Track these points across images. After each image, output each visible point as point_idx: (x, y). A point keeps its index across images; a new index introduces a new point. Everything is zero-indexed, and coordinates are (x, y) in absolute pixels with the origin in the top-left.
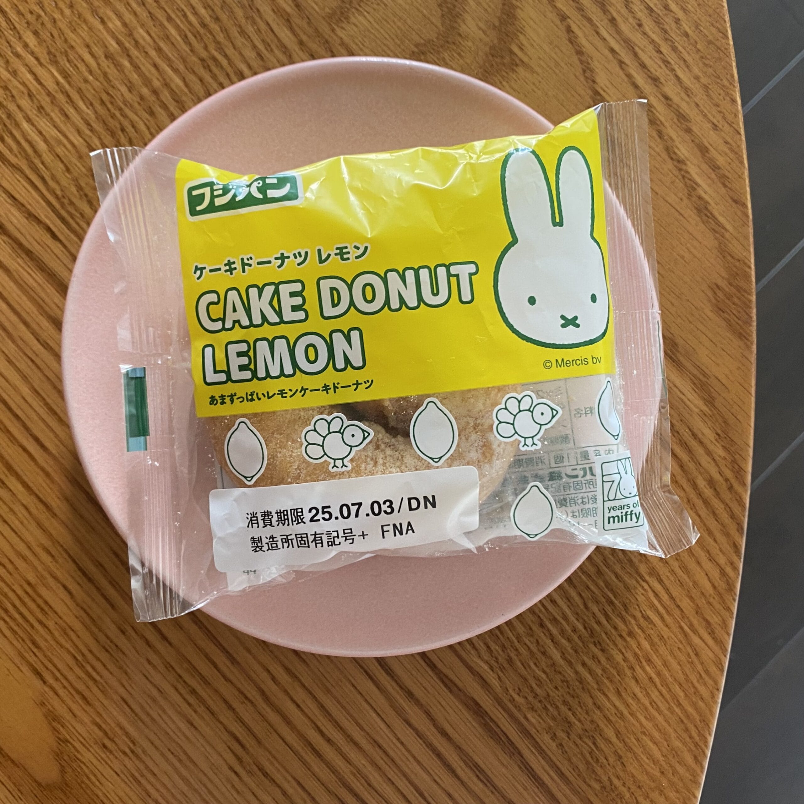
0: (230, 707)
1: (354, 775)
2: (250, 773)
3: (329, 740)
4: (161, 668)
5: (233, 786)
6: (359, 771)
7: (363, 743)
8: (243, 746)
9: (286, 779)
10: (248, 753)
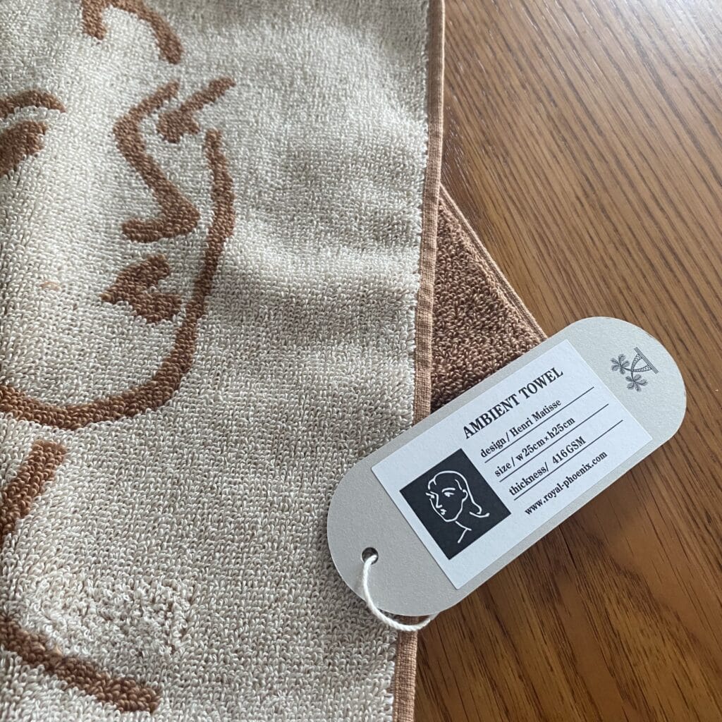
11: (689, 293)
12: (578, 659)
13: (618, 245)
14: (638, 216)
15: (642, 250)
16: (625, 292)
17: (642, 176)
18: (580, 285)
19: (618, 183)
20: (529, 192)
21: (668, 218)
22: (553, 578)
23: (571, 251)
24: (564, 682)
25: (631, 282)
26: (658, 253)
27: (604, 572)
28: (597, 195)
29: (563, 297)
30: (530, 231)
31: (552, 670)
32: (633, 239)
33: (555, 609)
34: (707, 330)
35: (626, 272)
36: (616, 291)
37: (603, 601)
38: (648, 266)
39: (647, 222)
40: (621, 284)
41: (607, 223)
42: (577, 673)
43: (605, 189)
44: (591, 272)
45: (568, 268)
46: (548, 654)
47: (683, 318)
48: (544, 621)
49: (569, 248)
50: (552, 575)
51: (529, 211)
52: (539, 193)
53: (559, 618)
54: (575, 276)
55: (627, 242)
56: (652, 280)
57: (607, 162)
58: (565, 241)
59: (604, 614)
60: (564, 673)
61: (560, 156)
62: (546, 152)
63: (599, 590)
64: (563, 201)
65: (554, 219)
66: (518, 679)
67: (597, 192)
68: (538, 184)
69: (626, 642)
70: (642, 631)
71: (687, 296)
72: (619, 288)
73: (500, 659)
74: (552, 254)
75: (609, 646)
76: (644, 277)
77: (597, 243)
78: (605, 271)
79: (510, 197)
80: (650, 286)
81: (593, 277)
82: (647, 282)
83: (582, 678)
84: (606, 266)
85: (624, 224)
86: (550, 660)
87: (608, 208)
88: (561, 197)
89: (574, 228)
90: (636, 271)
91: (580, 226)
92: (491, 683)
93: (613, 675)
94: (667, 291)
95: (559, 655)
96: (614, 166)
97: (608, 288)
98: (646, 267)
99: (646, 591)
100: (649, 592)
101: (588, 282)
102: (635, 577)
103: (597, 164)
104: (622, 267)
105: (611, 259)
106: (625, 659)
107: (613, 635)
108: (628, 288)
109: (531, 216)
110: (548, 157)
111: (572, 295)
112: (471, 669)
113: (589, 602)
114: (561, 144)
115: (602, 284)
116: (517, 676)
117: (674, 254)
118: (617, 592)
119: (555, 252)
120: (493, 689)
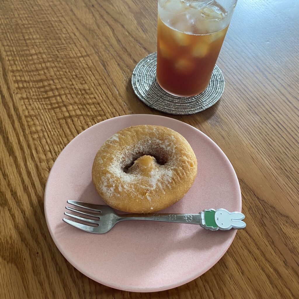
0: (249, 99)
1: (280, 120)
2: (252, 113)
3: (274, 111)
4: (233, 89)
5: (247, 114)
6: (281, 119)
7: (283, 114)
8: (252, 108)
9: (262, 116)
10: (252, 109)
11: (287, 134)
12: (274, 242)
13: (262, 123)
14: (267, 114)
15: (270, 124)
16: (267, 136)
17: (266, 103)
18: (253, 135)
19: (259, 105)
20: (232, 110)
21: (276, 114)
22: (262, 219)
23: (249, 126)
24: (272, 249)
25: (268, 133)
26: (275, 124)
27: (277, 216)
28: (253, 110)
29: (249, 139)
30: (235, 121)
31: (267, 246)
32: (266, 120)
33: (264, 228)
34: (295, 144)
35: (267, 130)
36: (264, 135)
37: (279, 225)
38: (273, 128)
39: (270, 115)
40: (266, 134)
41: (258, 117)
42: (275, 246)
43: (256, 108)
44: (255, 131)
45: (248, 130)
46: (265, 242)
47: (287, 142)
48: (262, 232)
49: (248, 125)
50: (261, 218)
51: (233, 116)
52: (235, 110)
53: (266, 231)
54: (251, 133)
55: (265, 121)
56: (275, 131)
57: (254, 100)
58: (246, 123)
59: (280, 228)
60: (271, 247)
61: (240, 99)
62: (235, 99)
63: (277, 221)
64: (243, 112)
65: (241, 117)
66: (257, 249)
67: (253, 108)
68: (235, 108)
69: (289, 236)
70: (293, 233)
71: (287, 135)
72: (265, 135)
73: (250, 244)
74: (243, 127)
75: (283, 238)
76: (272, 131)
77: (256, 122)
78: (260, 130)
79: (227, 112)
80: (275, 134)
81: (257, 132)
82: (273, 132)
83: (277, 248)
84: (260, 129)
85: (263, 117)
86: (266, 243)
87: (257, 113)
88: (242, 111)
89: (248, 119)
90: (270, 130)
91: (250, 118)
92: (249, 252)
93: (286, 246)
94: (280, 134)
95: (268, 241)
96: (257, 101)
97: (262, 135)
98: (272, 128)
99: (292, 221)
100: (293, 221)
101: (256, 134)
102: (287, 217)
103: (251, 101)
104: (265, 128)
105: (261, 127)
106: (289, 241)
107: (284, 234)
108: (268, 134)
109: (234, 117)
110: (236, 100)
111: (251, 138)
112: (242, 248)
113: (274, 225)
114: (239, 96)
115: (260, 134)
116: (256, 249)
117: (280, 124)
118: (283, 222)
119: (243, 126)
120: (250, 253)
